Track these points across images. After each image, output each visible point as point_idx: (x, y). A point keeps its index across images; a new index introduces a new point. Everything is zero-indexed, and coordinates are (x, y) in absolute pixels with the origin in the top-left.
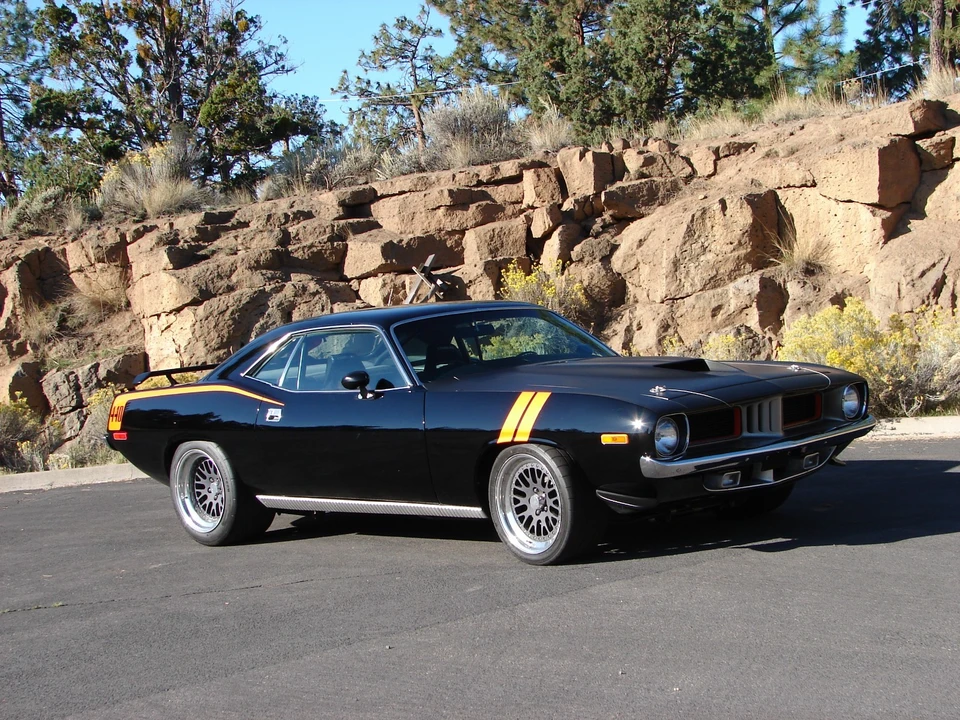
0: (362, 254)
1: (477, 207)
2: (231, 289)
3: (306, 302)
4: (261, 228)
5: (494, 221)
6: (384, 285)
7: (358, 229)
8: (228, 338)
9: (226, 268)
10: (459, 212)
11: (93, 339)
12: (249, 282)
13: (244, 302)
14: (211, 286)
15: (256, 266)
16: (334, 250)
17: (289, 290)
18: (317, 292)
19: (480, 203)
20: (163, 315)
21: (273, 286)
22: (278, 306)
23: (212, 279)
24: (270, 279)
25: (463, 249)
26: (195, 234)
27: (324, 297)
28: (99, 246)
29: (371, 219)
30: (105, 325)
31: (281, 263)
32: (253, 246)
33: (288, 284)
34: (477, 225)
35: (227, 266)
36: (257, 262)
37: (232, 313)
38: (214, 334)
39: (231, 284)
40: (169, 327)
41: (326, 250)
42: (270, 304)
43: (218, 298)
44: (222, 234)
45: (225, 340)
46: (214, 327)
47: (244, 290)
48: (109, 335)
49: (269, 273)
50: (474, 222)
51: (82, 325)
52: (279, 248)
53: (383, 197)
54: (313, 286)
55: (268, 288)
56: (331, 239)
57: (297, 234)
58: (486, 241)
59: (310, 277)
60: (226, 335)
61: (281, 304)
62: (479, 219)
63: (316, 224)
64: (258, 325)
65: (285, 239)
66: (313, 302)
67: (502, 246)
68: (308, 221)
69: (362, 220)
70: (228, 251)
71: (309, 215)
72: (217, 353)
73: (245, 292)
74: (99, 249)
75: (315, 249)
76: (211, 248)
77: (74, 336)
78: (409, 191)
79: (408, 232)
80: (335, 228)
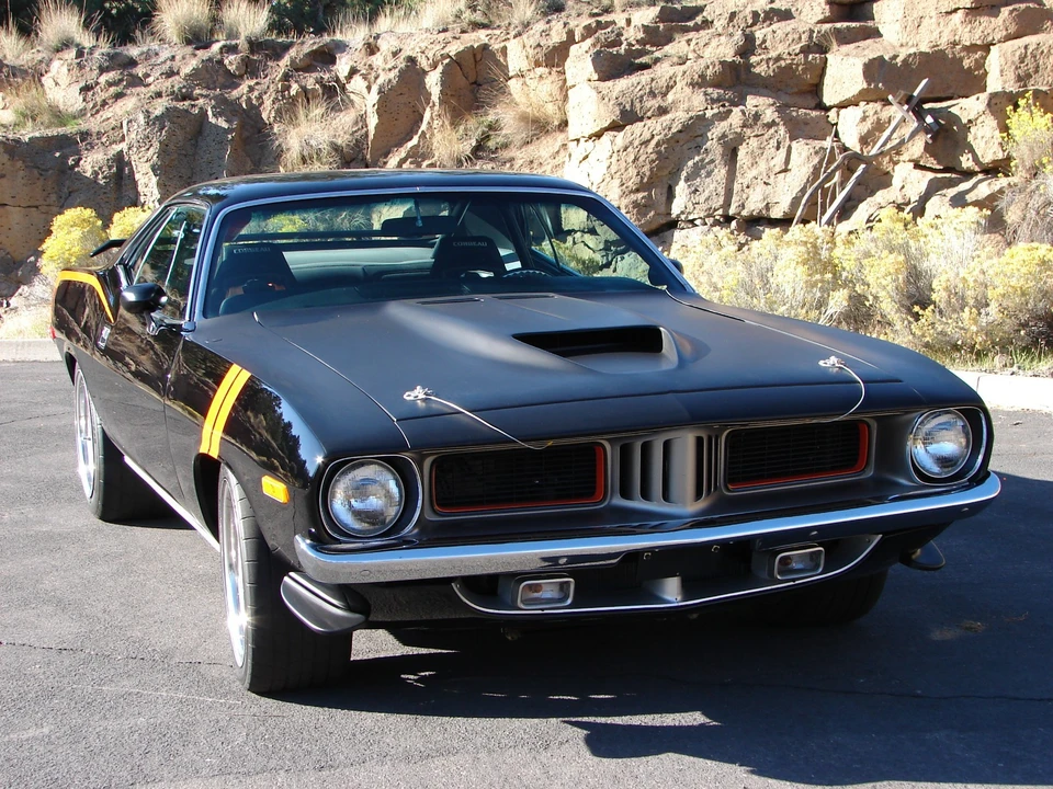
0: (844, 73)
1: (1011, 12)
2: (663, 111)
3: (757, 136)
4: (720, 30)
5: (1035, 32)
6: (864, 119)
7: (845, 38)
8: (650, 178)
9: (663, 83)
10: (984, 19)
11: (512, 165)
12: (688, 103)
13: (674, 130)
14: (638, 105)
15: (700, 83)
16: (808, 66)
17: (736, 117)
18: (773, 123)
19: (1017, 6)
20: (582, 140)
21: (716, 111)
22: (719, 139)
23: (642, 97)
24: (713, 101)
25: (986, 73)
26: (641, 35)
27: (782, 129)
28: (539, 45)
29: (870, 23)
30: (531, 148)
31: (735, 79)
32: (706, 55)
33: (736, 111)
34: (1008, 38)
35: (664, 79)
36: (702, 76)
37: (658, 145)
38: (632, 171)
39: (664, 104)
40: (587, 157)
41: (798, 65)
42: (709, 134)
43: (643, 123)
44: (677, 36)
45: (645, 180)
46: (634, 162)
47: (677, 114)
48: (532, 162)
49: (715, 93)
50: (1004, 33)
51: (505, 146)
52: (738, 59)
54: (769, 115)
55: (709, 113)
56: (805, 50)
57: (764, 41)
58: (1013, 62)
59: (771, 101)
60: (648, 174)
61: (724, 136)
62: (1012, 29)
63: (789, 29)
64: (690, 163)
65: (748, 47)
66: (766, 136)
67: (1036, 71)
68: (783, 23)
69: (854, 24)
70: (675, 60)
71: (786, 15)
72: (633, 197)
73: (678, 117)
74: (539, 49)
75: (783, 63)
76: (658, 54)
77: (492, 160)
79: (910, 44)
80: (815, 35)
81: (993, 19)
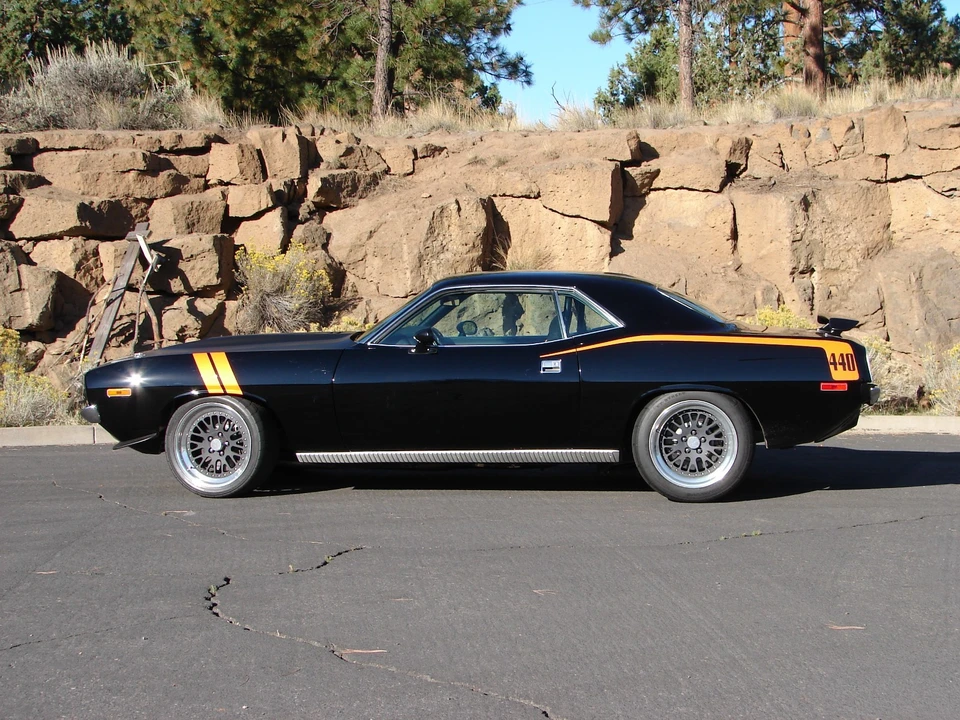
0: (46, 212)
6: (75, 250)
10: (148, 178)
16: (9, 204)
19: (170, 172)
25: (147, 220)
27: (9, 256)
34: (168, 195)
50: (164, 191)
53: (46, 150)
56: (6, 191)
58: (184, 214)
62: (169, 190)
67: (199, 222)
78: (83, 148)
79: (91, 193)
80: (8, 179)
81: (155, 179)
